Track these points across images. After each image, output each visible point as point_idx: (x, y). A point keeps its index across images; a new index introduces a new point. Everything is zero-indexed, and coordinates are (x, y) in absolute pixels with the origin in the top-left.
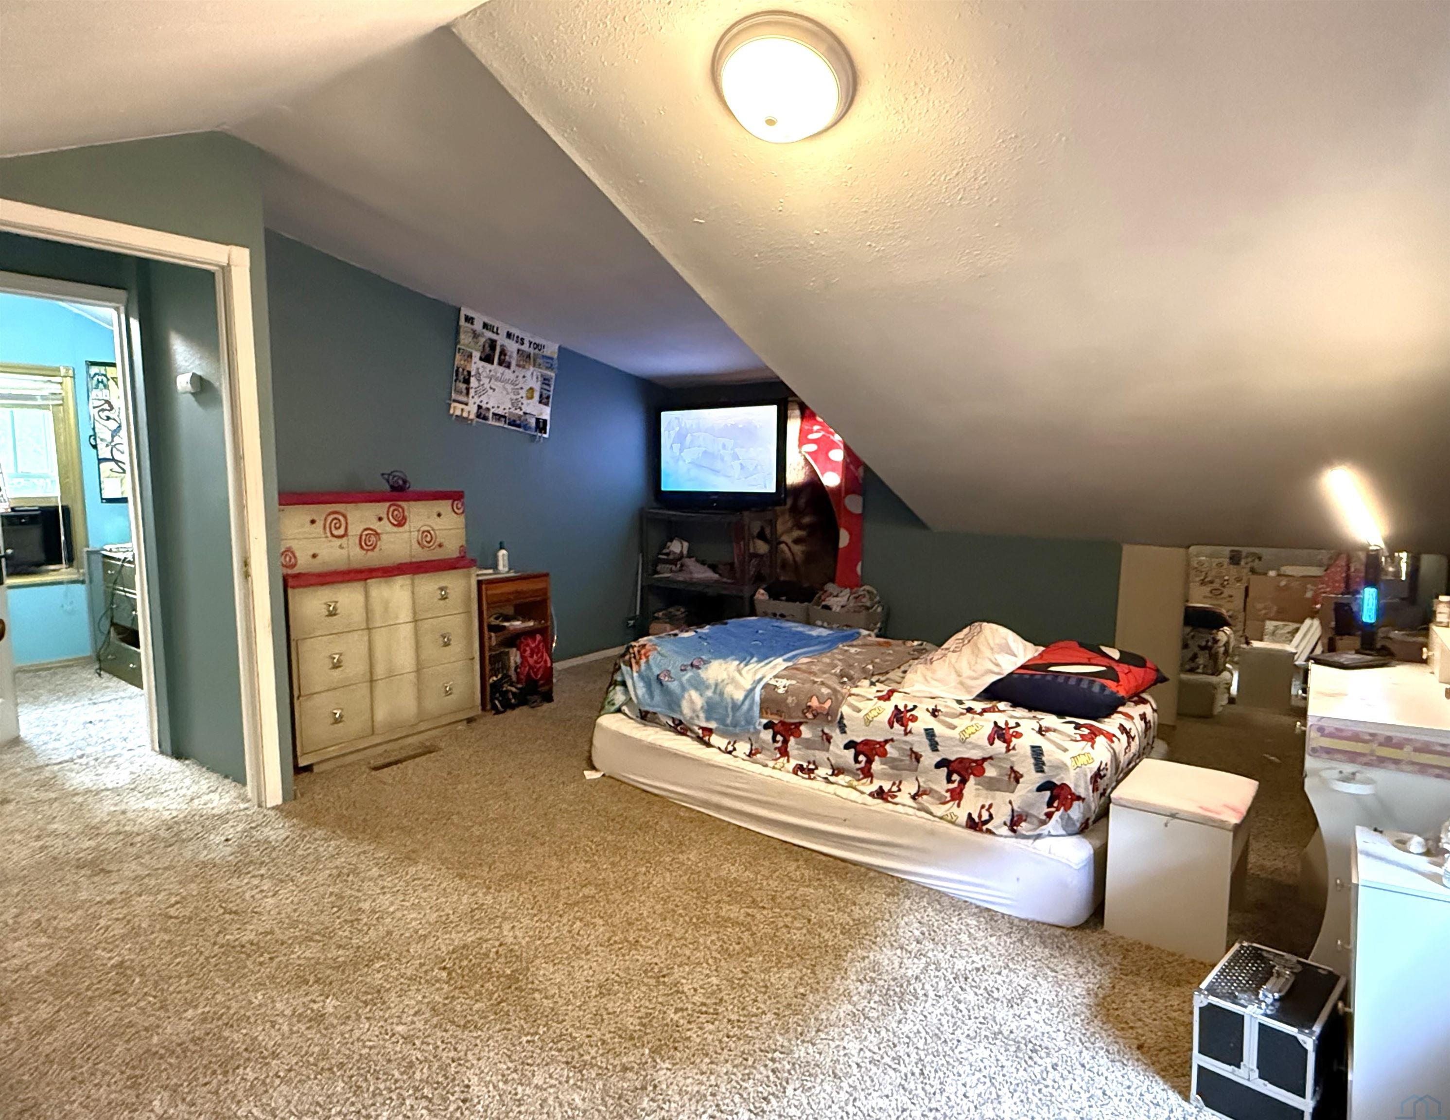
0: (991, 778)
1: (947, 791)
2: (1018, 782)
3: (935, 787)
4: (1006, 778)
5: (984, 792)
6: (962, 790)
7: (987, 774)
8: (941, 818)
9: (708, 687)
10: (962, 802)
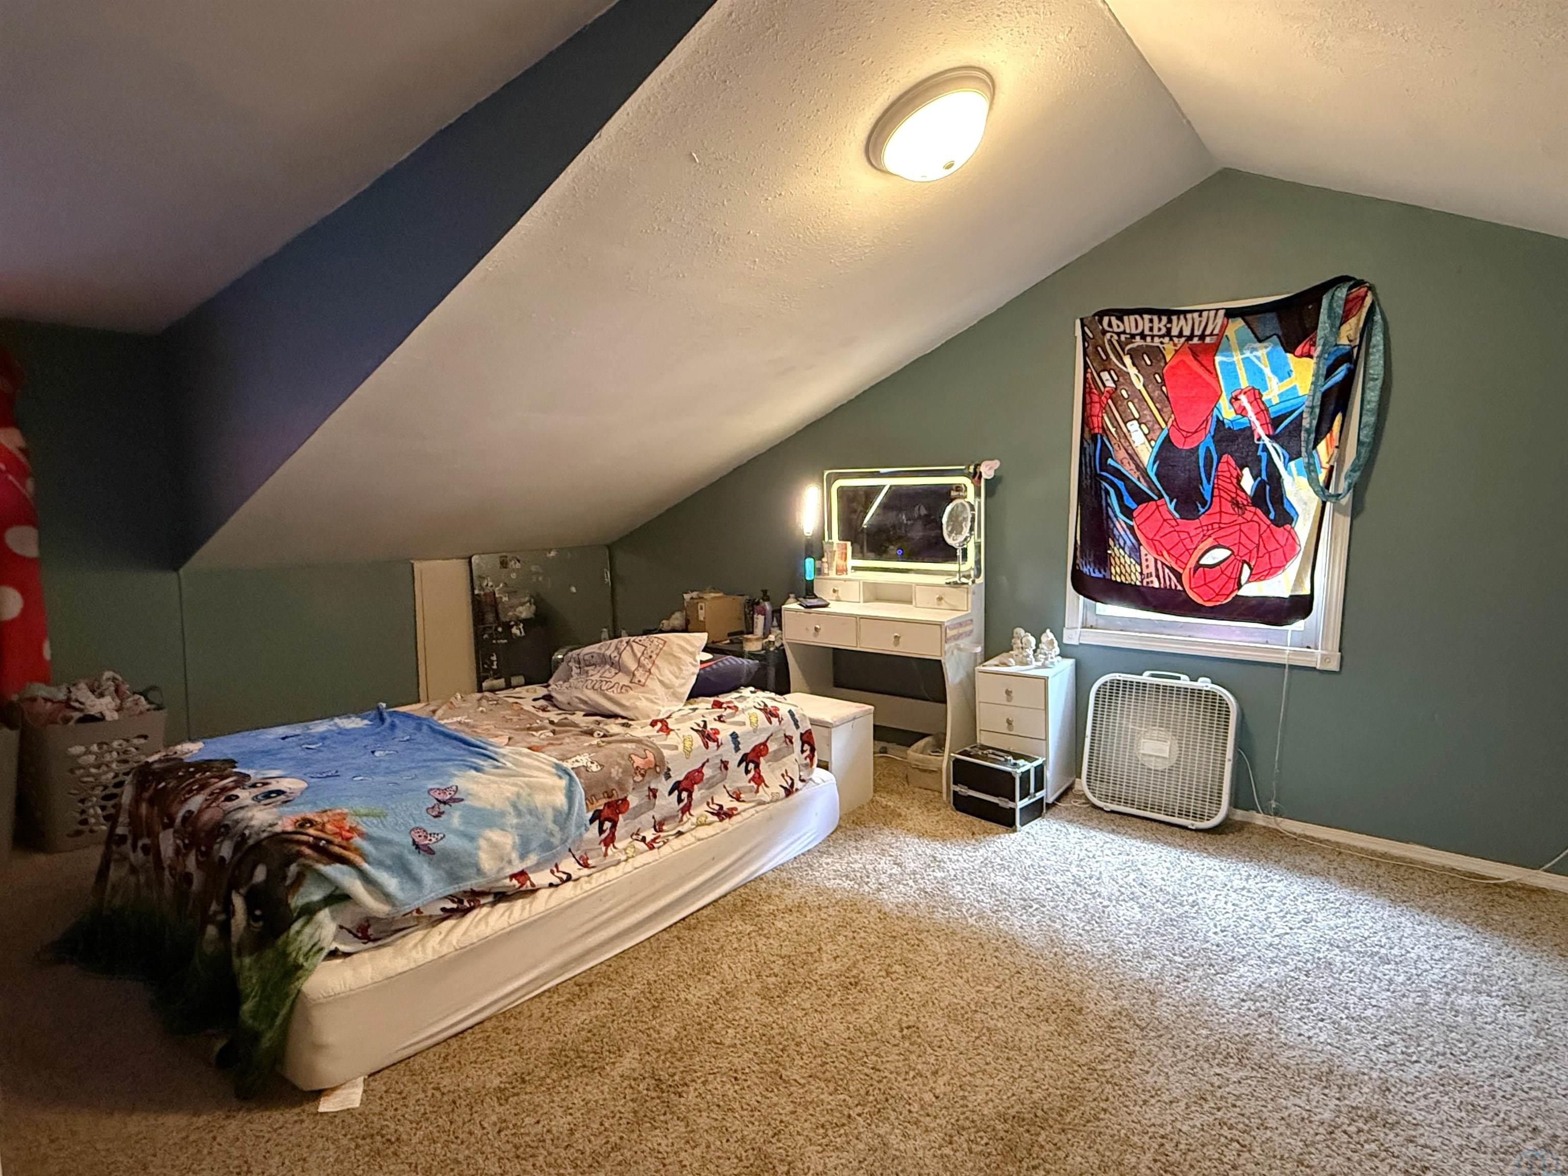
0: (775, 752)
1: (749, 782)
2: (792, 743)
3: (739, 785)
4: (784, 745)
5: (775, 764)
6: (759, 774)
7: (770, 750)
8: (771, 801)
9: (503, 814)
10: (766, 782)
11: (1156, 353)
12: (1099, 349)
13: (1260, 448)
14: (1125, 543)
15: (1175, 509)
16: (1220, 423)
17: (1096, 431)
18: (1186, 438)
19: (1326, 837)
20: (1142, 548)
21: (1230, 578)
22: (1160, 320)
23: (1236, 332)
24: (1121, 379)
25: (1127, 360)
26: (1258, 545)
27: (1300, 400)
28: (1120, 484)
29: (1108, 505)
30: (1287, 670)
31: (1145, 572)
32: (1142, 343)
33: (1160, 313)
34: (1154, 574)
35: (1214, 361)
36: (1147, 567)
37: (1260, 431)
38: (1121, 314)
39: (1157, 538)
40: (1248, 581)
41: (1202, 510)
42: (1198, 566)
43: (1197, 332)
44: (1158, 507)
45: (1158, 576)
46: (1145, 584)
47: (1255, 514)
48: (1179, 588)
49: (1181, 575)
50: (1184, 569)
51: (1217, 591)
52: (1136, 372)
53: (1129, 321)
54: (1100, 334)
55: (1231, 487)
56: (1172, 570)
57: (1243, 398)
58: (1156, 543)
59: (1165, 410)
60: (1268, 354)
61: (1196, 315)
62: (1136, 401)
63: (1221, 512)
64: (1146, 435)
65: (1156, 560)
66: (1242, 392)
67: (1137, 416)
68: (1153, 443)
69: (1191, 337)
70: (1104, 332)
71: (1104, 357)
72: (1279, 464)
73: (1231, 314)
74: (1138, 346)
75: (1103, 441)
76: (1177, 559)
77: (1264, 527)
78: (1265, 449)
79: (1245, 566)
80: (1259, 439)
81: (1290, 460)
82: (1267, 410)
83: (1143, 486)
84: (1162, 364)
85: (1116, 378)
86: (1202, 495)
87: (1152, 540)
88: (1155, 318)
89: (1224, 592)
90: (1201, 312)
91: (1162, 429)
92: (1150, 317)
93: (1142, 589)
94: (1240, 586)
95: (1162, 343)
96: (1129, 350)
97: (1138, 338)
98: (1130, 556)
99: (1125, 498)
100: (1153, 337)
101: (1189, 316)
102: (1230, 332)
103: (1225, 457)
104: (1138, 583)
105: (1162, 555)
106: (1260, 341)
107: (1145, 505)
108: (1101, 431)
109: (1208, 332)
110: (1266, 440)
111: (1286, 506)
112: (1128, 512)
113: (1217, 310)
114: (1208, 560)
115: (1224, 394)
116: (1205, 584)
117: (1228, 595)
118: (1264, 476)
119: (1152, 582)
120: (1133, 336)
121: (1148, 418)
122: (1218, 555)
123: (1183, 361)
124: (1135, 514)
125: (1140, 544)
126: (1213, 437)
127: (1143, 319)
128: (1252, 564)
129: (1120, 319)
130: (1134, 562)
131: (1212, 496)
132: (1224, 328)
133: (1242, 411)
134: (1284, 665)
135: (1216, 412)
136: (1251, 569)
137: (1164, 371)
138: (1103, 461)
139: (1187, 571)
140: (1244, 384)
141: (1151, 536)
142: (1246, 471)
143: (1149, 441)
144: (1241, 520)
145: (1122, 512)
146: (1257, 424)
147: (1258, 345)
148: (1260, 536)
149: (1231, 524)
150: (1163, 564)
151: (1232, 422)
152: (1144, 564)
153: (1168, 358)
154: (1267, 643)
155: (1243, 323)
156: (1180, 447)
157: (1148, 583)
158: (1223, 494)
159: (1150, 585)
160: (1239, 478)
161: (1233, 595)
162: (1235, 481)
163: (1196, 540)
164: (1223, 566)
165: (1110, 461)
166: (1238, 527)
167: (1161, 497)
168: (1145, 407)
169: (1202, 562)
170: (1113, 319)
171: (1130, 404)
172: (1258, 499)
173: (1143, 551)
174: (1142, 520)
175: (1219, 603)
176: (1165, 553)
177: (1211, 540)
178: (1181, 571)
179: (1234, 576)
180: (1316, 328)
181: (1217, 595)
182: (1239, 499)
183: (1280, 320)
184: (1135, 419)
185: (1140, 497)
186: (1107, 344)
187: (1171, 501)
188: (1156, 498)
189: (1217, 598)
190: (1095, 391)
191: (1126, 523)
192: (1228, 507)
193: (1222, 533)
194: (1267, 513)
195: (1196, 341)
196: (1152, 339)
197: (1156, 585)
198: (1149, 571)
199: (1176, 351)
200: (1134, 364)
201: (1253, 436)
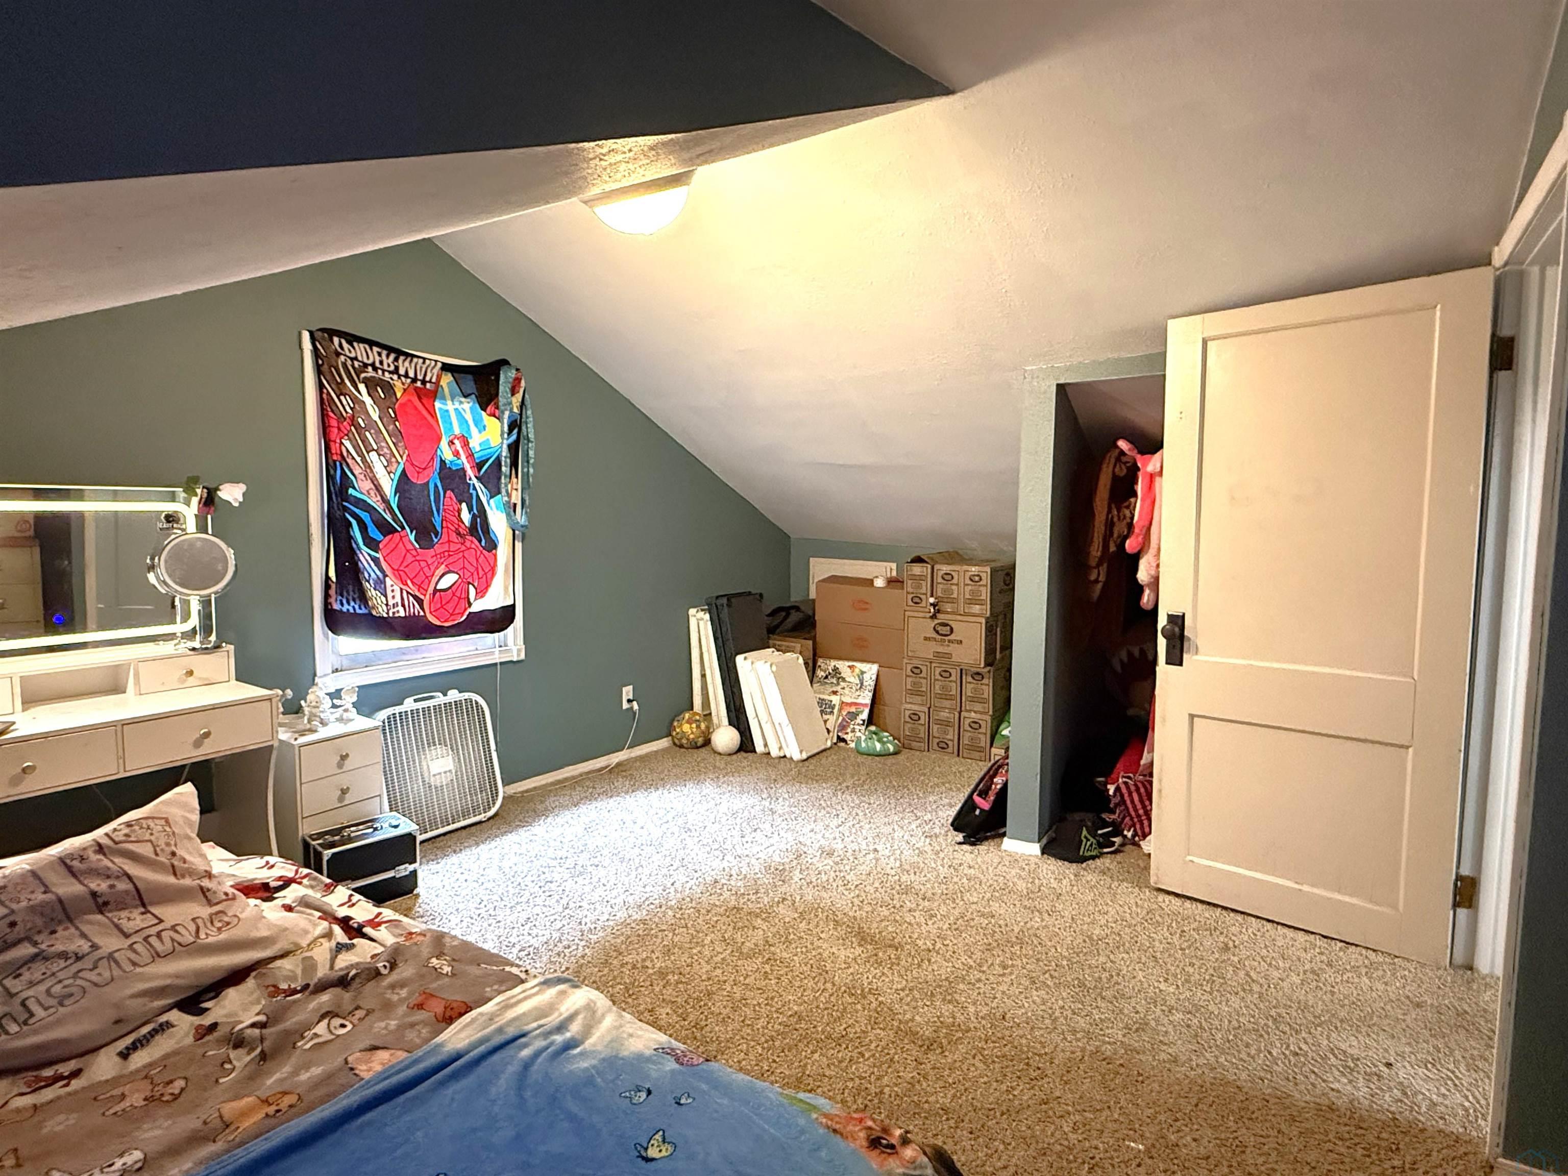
11: (388, 388)
12: (333, 369)
13: (472, 487)
14: (370, 575)
15: (416, 540)
16: (443, 462)
17: (335, 458)
18: (418, 473)
19: (533, 785)
20: (387, 579)
21: (460, 598)
22: (388, 356)
23: (448, 383)
24: (357, 406)
25: (362, 387)
26: (477, 569)
27: (492, 450)
28: (365, 516)
29: (351, 537)
30: (499, 666)
31: (391, 603)
32: (374, 374)
33: (390, 350)
34: (400, 604)
35: (434, 405)
36: (393, 597)
37: (470, 472)
38: (352, 339)
39: (401, 568)
40: (476, 599)
41: (436, 540)
42: (436, 591)
43: (420, 377)
44: (401, 537)
45: (403, 605)
46: (391, 615)
47: (472, 542)
48: (422, 613)
49: (422, 601)
50: (425, 595)
51: (451, 611)
52: (372, 402)
53: (360, 350)
54: (334, 356)
55: (454, 519)
56: (415, 597)
57: (456, 441)
58: (401, 573)
59: (400, 444)
60: (471, 408)
61: (421, 361)
62: (372, 431)
63: (449, 541)
64: (385, 467)
65: (401, 590)
66: (456, 437)
67: (375, 447)
68: (392, 475)
69: (414, 380)
70: (338, 354)
71: (339, 380)
72: (484, 500)
73: (446, 367)
74: (372, 377)
75: (342, 469)
76: (420, 586)
77: (479, 553)
78: (475, 488)
79: (471, 586)
80: (470, 479)
81: (491, 497)
82: (473, 455)
83: (388, 517)
84: (394, 400)
85: (352, 405)
86: (434, 525)
87: (398, 570)
88: (384, 353)
89: (457, 611)
90: (424, 359)
91: (399, 463)
92: (379, 350)
93: (391, 620)
94: (470, 604)
95: (392, 379)
96: (365, 378)
97: (370, 369)
98: (375, 589)
99: (369, 529)
100: (384, 371)
101: (415, 360)
102: (444, 383)
103: (449, 492)
104: (385, 615)
105: (407, 585)
106: (465, 396)
107: (390, 536)
108: (339, 457)
109: (428, 379)
110: (475, 481)
111: (492, 535)
112: (372, 544)
113: (436, 361)
114: (443, 585)
115: (444, 437)
116: (442, 607)
117: (462, 614)
118: (475, 511)
119: (398, 612)
120: (366, 365)
121: (386, 450)
122: (449, 580)
123: (410, 401)
124: (381, 546)
125: (385, 576)
126: (439, 474)
127: (371, 349)
128: (476, 584)
129: (350, 343)
130: (379, 594)
131: (442, 528)
132: (439, 378)
133: (456, 454)
134: (496, 664)
135: (439, 452)
136: (476, 589)
137: (396, 406)
138: (344, 490)
139: (428, 596)
140: (457, 431)
141: (396, 567)
142: (464, 505)
143: (389, 473)
144: (463, 548)
145: (365, 544)
146: (467, 467)
147: (463, 399)
148: (477, 560)
149: (457, 552)
150: (408, 593)
151: (451, 462)
152: (390, 594)
153: (399, 395)
154: (477, 649)
155: (452, 378)
156: (415, 481)
157: (394, 613)
158: (450, 526)
159: (397, 615)
160: (459, 511)
161: (467, 613)
162: (457, 514)
163: (432, 568)
164: (454, 588)
165: (351, 491)
166: (461, 554)
167: (403, 528)
168: (381, 438)
169: (439, 587)
170: (344, 342)
171: (367, 434)
172: (473, 529)
173: (389, 582)
174: (388, 551)
175: (456, 622)
176: (409, 582)
177: (443, 566)
178: (422, 597)
179: (463, 596)
180: (497, 395)
181: (451, 615)
182: (461, 530)
183: (476, 382)
184: (374, 450)
185: (386, 529)
186: (340, 367)
187: (412, 532)
188: (399, 529)
189: (452, 617)
190: (331, 414)
191: (369, 555)
192: (454, 537)
193: (451, 560)
194: (480, 541)
195: (419, 384)
196: (383, 374)
197: (402, 614)
198: (394, 601)
199: (405, 390)
200: (370, 395)
201: (465, 475)
